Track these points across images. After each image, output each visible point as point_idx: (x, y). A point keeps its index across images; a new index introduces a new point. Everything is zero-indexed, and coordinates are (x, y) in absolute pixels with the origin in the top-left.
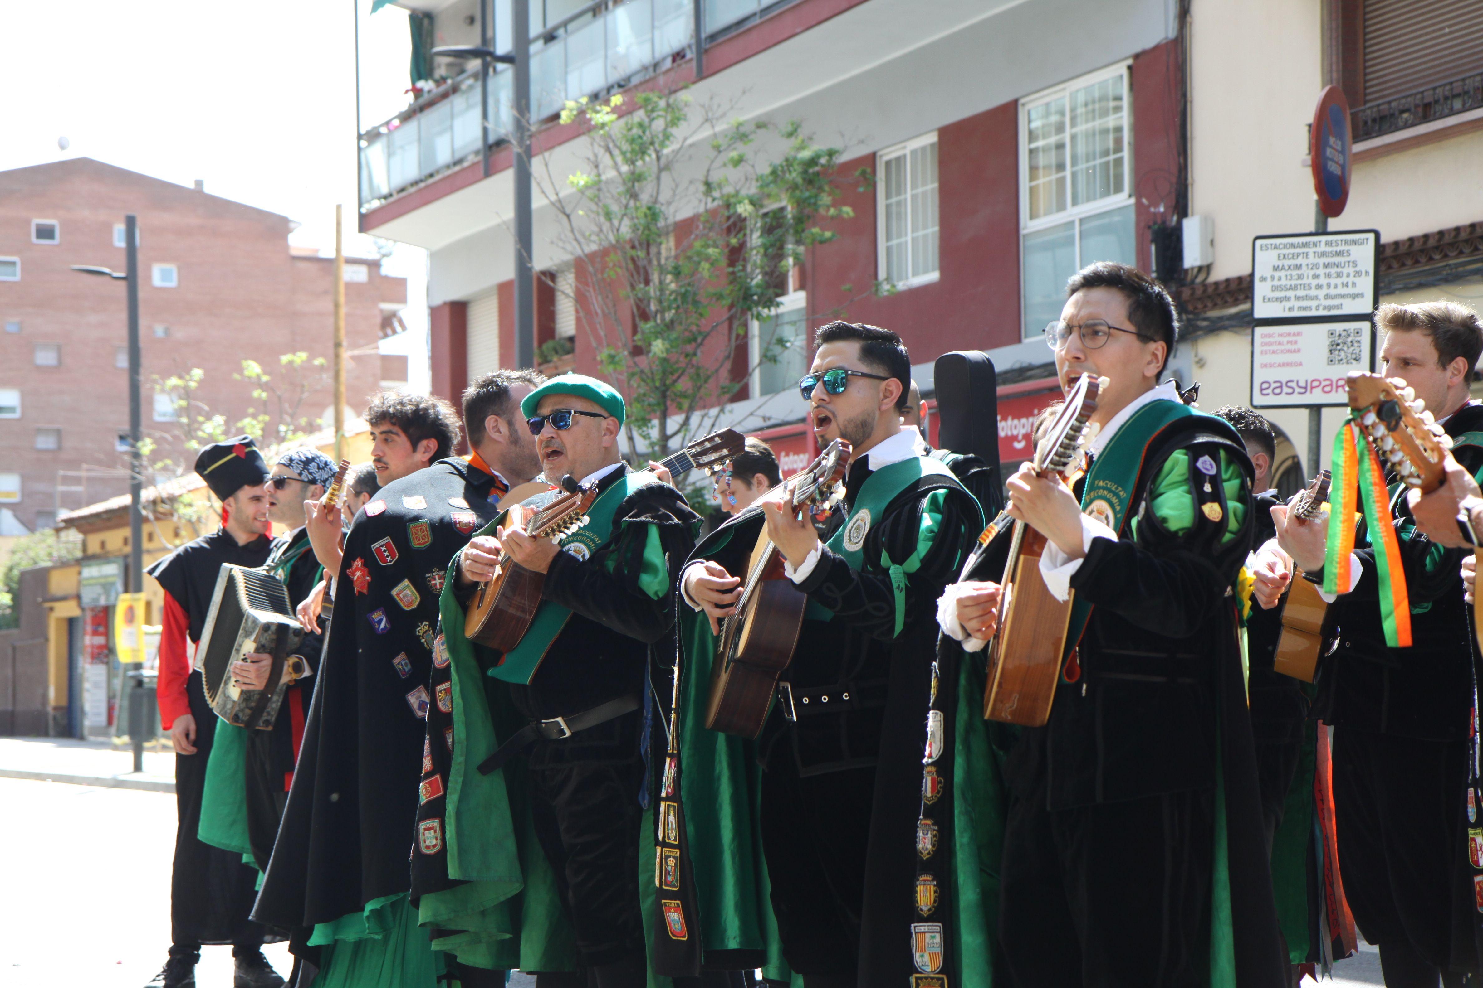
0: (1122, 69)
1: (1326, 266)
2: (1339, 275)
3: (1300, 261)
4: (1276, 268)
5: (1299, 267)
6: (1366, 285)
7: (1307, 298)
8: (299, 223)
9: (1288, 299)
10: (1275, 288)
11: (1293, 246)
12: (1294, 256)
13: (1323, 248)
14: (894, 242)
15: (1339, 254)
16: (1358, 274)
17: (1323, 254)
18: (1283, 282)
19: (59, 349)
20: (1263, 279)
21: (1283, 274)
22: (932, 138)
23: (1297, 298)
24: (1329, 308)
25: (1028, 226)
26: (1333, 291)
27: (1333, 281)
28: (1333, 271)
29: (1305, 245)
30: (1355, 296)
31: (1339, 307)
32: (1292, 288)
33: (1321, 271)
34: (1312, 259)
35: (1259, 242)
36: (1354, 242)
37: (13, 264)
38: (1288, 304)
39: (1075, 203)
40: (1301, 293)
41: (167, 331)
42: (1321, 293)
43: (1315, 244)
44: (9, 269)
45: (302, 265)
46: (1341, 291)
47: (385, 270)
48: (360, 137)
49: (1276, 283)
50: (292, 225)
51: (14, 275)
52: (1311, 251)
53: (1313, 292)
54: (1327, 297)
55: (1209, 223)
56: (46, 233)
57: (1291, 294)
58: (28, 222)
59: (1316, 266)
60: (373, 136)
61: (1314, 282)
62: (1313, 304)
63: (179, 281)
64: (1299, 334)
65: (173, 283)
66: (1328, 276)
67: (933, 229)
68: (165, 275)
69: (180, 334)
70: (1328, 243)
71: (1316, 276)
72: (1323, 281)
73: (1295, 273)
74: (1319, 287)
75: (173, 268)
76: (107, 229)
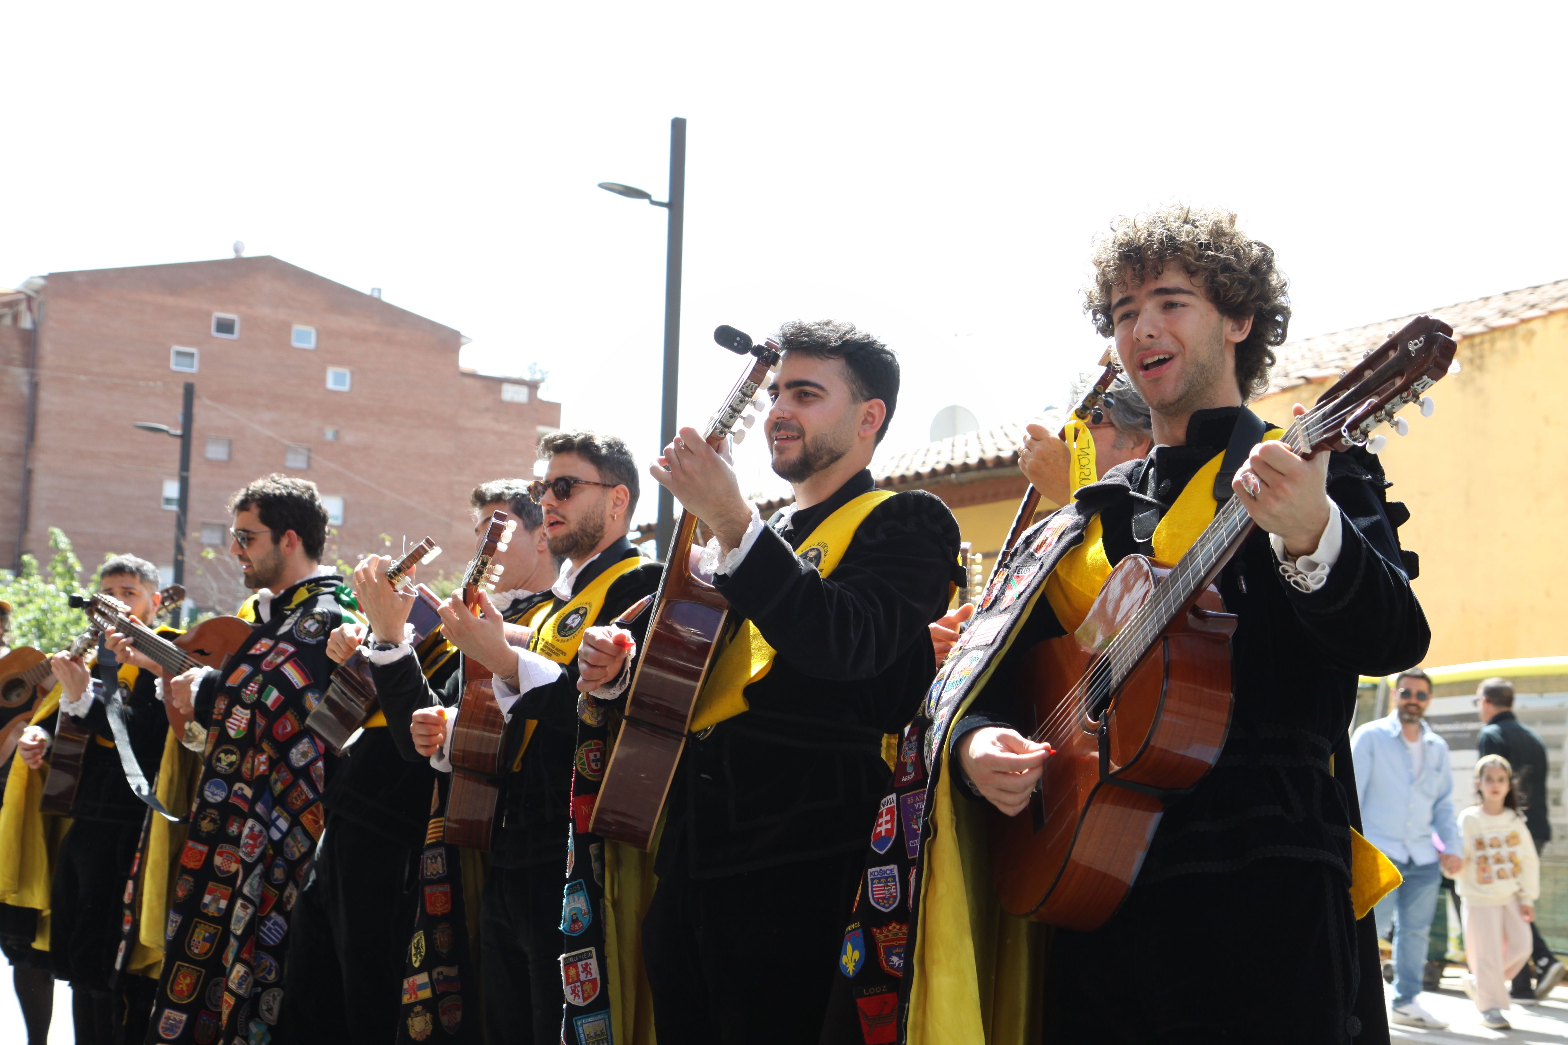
8: (470, 340)
19: (230, 443)
37: (191, 355)
41: (337, 434)
44: (187, 360)
45: (468, 381)
47: (543, 394)
50: (463, 340)
51: (192, 366)
56: (225, 327)
58: (209, 315)
63: (352, 385)
65: (345, 388)
68: (339, 379)
69: (349, 438)
75: (346, 372)
76: (286, 328)
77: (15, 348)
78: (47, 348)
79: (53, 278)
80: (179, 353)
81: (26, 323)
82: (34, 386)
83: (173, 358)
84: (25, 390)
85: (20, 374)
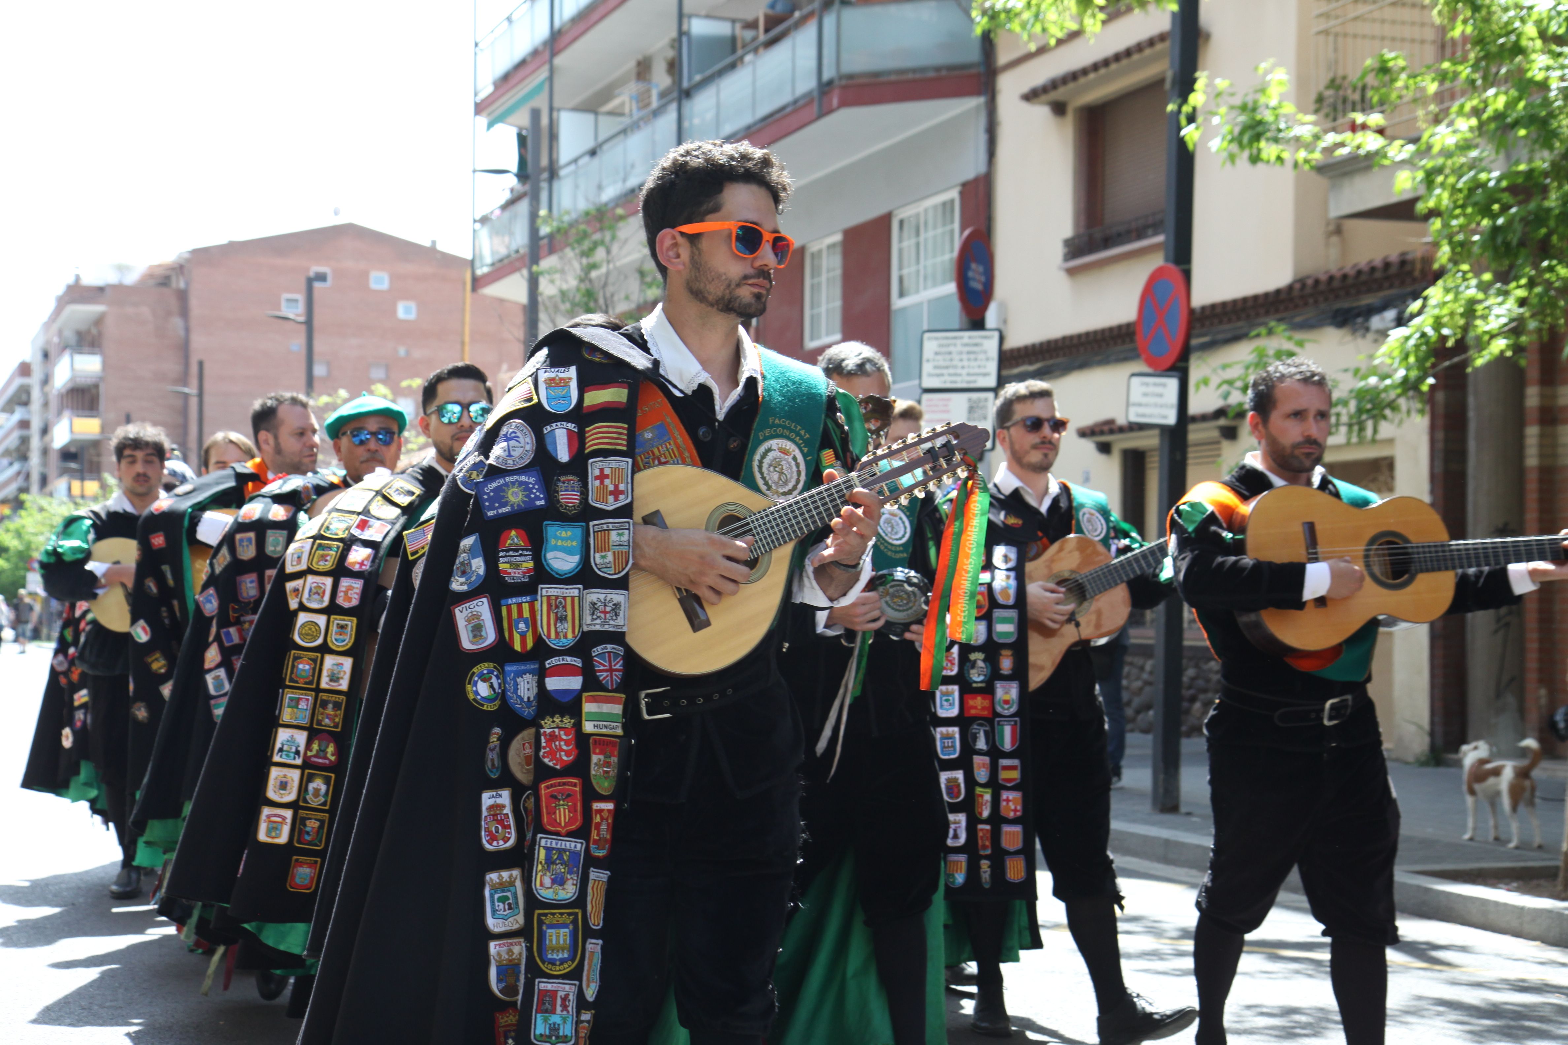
0: (954, 194)
1: (969, 353)
2: (976, 360)
3: (951, 349)
4: (937, 354)
5: (950, 353)
6: (992, 367)
7: (955, 375)
9: (942, 375)
10: (936, 367)
11: (947, 338)
12: (948, 345)
13: (966, 341)
14: (815, 311)
15: (976, 345)
16: (987, 359)
17: (966, 345)
18: (942, 363)
19: (328, 364)
20: (928, 361)
21: (939, 357)
22: (838, 237)
23: (950, 375)
24: (969, 382)
25: (897, 303)
26: (972, 371)
27: (973, 364)
28: (972, 356)
29: (955, 338)
30: (986, 375)
31: (975, 382)
32: (947, 367)
33: (965, 357)
34: (959, 348)
35: (927, 335)
36: (986, 337)
37: (296, 301)
38: (943, 379)
39: (925, 288)
40: (951, 371)
41: (408, 353)
42: (964, 372)
43: (961, 338)
44: (294, 305)
46: (977, 370)
48: (475, 221)
49: (936, 363)
51: (297, 309)
52: (958, 342)
53: (959, 371)
54: (969, 374)
55: (1003, 307)
56: (321, 278)
57: (945, 371)
58: (308, 270)
59: (961, 353)
60: (484, 220)
61: (960, 364)
62: (958, 379)
63: (418, 314)
64: (949, 400)
65: (412, 316)
66: (969, 360)
67: (838, 303)
68: (407, 310)
69: (417, 354)
70: (970, 337)
71: (961, 360)
72: (965, 363)
73: (948, 357)
74: (963, 367)
75: (412, 305)
76: (365, 275)
77: (173, 303)
78: (194, 303)
79: (195, 252)
80: (288, 300)
81: (182, 285)
82: (187, 330)
83: (283, 304)
84: (182, 333)
85: (177, 322)
